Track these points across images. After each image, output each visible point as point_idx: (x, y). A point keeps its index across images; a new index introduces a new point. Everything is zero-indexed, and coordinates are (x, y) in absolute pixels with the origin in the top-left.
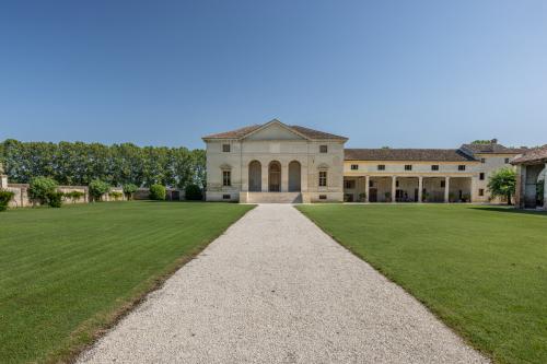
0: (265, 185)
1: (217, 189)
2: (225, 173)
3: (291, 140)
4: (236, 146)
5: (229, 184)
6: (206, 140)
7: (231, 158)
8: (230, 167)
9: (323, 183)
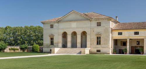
0: (69, 44)
1: (48, 47)
2: (51, 38)
3: (81, 20)
4: (56, 25)
5: (53, 44)
6: (43, 23)
7: (54, 31)
8: (53, 36)
9: (99, 43)
